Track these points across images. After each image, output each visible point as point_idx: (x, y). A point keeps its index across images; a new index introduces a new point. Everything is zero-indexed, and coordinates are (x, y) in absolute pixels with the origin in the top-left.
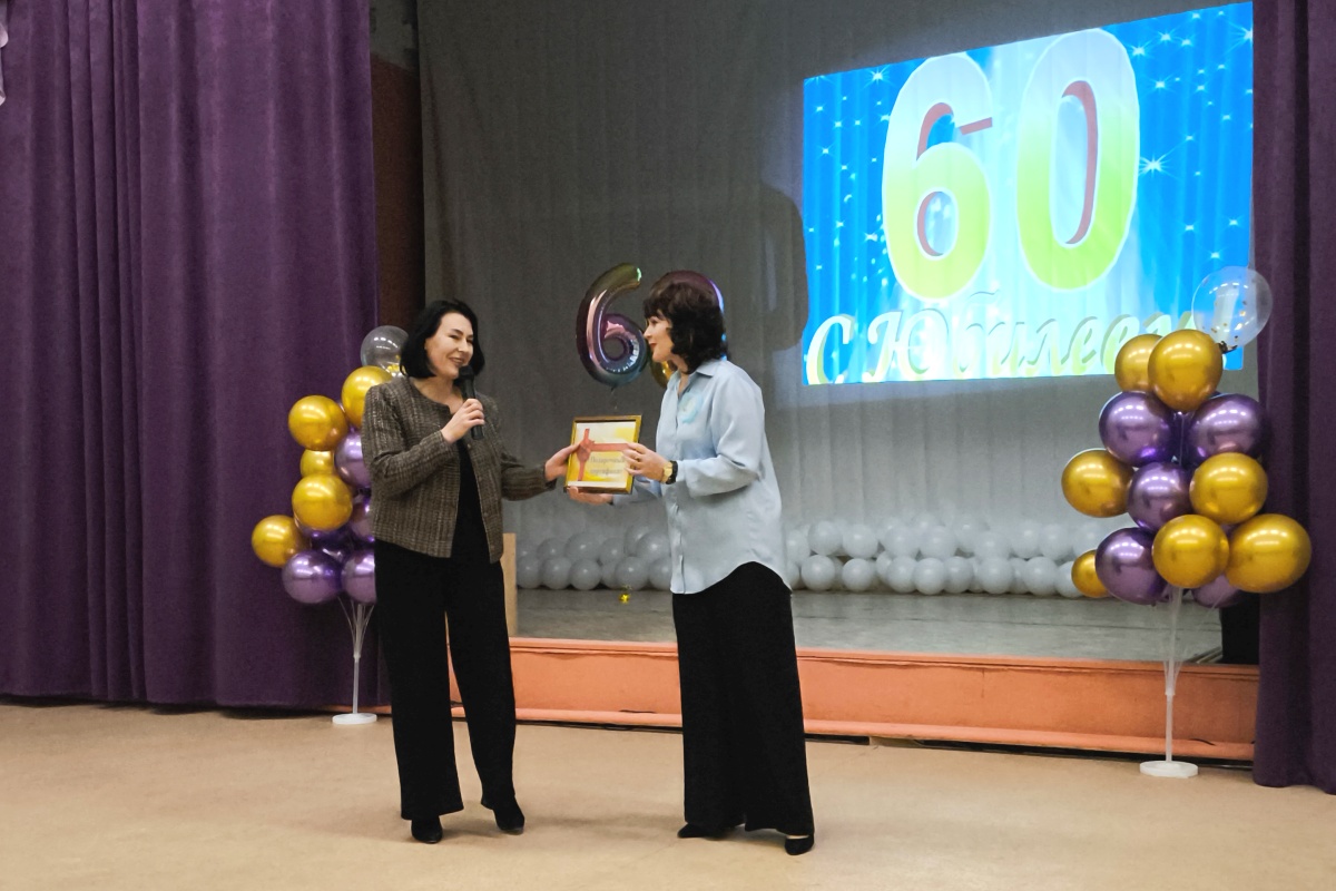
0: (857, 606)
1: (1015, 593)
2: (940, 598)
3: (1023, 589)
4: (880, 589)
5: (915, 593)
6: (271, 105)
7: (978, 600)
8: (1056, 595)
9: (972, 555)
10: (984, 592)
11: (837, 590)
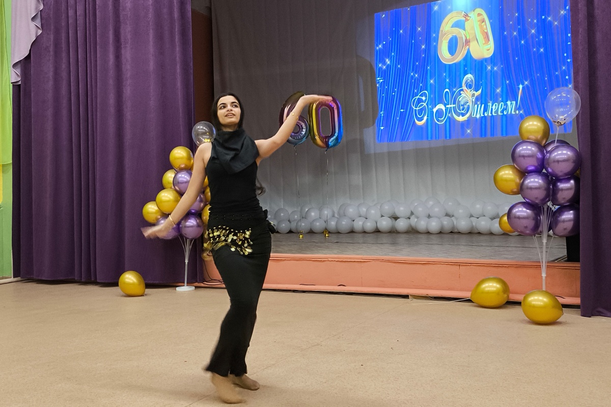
0: (402, 239)
1: (473, 233)
2: (440, 235)
3: (476, 231)
4: (413, 232)
5: (428, 233)
6: (151, 31)
7: (456, 236)
8: (491, 234)
9: (453, 216)
10: (459, 232)
11: (393, 232)
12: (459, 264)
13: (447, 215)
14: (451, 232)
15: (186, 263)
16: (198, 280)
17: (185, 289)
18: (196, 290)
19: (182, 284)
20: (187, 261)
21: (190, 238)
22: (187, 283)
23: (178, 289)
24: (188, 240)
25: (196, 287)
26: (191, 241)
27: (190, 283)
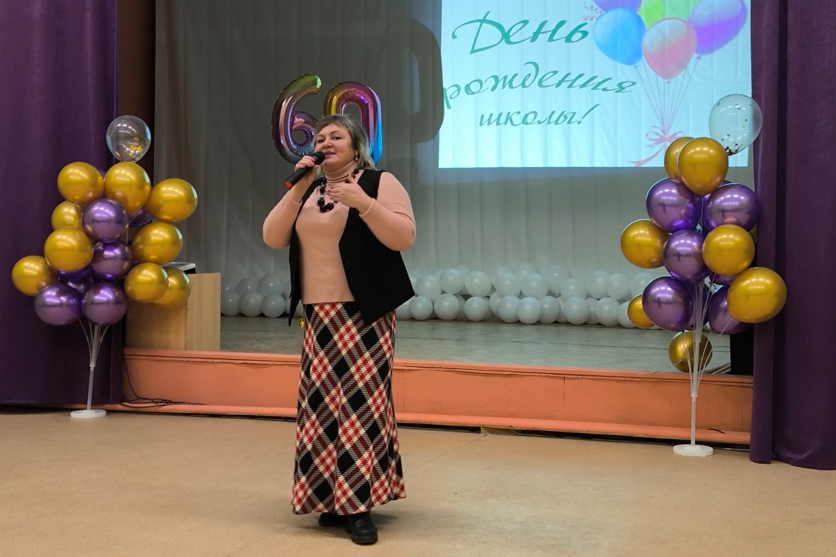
0: (474, 331)
1: (590, 324)
2: (536, 327)
3: (595, 321)
4: (492, 319)
5: (518, 322)
7: (563, 329)
8: (619, 326)
9: (559, 295)
10: (568, 323)
11: (461, 319)
12: (563, 376)
13: (550, 293)
14: (556, 322)
15: (92, 369)
16: (111, 399)
17: (86, 415)
18: (108, 416)
19: (83, 406)
20: (92, 365)
21: (101, 323)
22: (92, 404)
23: (74, 415)
24: (96, 327)
25: (109, 412)
26: (103, 328)
27: (96, 404)
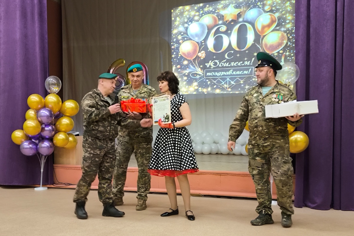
1: (230, 154)
2: (209, 155)
5: (202, 154)
7: (219, 156)
8: (241, 155)
9: (218, 143)
10: (222, 154)
12: (220, 174)
13: (215, 142)
14: (217, 153)
15: (42, 172)
16: (49, 183)
17: (40, 189)
18: (49, 190)
19: (39, 186)
20: (42, 171)
21: (45, 155)
22: (42, 185)
23: (36, 189)
24: (43, 156)
25: (48, 188)
26: (45, 157)
27: (44, 185)
